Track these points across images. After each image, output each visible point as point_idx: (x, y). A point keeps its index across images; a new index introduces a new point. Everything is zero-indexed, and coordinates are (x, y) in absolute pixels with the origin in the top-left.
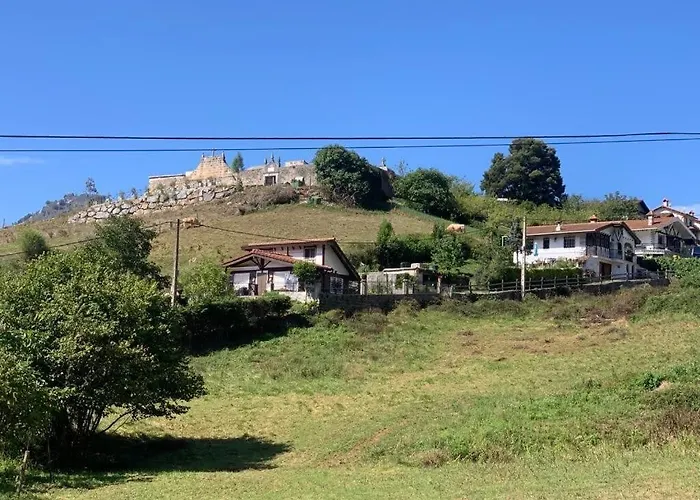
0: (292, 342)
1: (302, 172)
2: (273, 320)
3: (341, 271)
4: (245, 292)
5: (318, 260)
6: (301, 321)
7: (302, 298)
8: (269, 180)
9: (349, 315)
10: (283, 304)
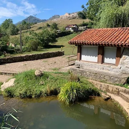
0: (71, 35)
1: (76, 15)
2: (69, 33)
3: (77, 27)
4: (67, 30)
5: (74, 26)
6: (72, 33)
7: (72, 31)
8: (73, 16)
9: (77, 32)
10: (70, 31)
